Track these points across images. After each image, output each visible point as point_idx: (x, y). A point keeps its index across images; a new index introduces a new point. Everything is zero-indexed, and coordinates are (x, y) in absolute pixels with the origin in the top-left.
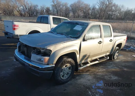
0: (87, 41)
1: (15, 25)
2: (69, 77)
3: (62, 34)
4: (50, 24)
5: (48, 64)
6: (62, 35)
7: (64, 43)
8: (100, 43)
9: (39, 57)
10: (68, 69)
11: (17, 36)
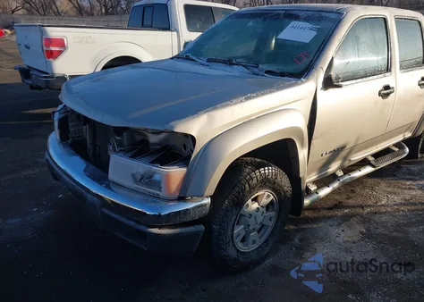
0: (340, 86)
1: (50, 41)
2: (266, 241)
3: (229, 62)
4: (177, 30)
5: (182, 199)
6: (228, 68)
7: (247, 99)
8: (386, 91)
9: (140, 166)
10: (264, 210)
11: (63, 78)
